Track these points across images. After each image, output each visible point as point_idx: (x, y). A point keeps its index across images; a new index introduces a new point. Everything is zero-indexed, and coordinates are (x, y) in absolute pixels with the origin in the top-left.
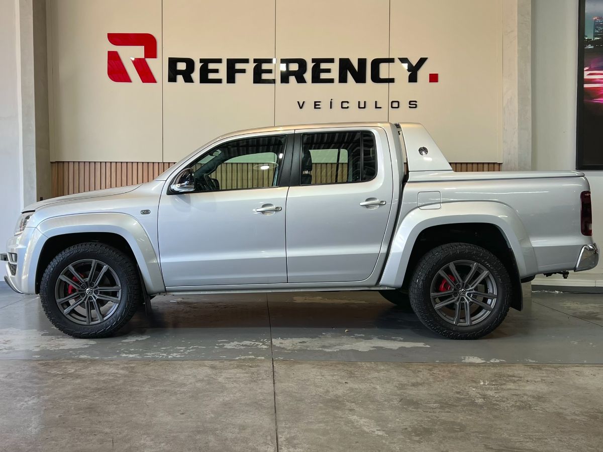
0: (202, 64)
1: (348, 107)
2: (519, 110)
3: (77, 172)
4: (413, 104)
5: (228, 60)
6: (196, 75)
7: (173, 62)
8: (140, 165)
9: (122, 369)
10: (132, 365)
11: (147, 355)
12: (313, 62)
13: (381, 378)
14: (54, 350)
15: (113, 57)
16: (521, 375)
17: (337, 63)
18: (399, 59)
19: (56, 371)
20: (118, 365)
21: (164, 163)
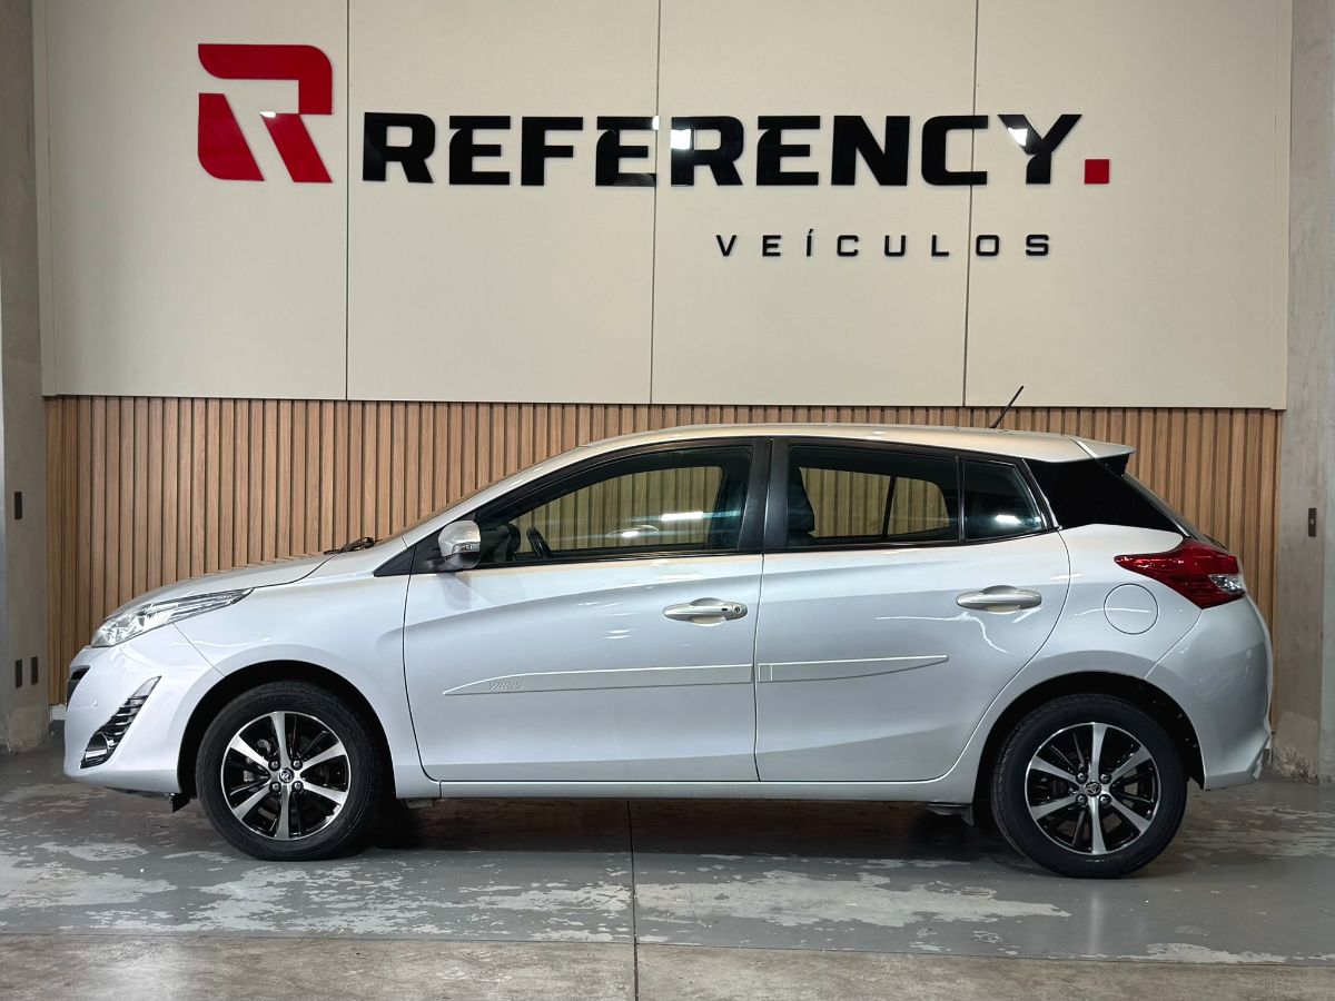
0: (455, 131)
1: (855, 253)
3: (114, 426)
4: (1037, 245)
5: (524, 119)
6: (439, 162)
7: (376, 125)
8: (285, 407)
9: (228, 960)
10: (255, 951)
11: (295, 925)
12: (760, 127)
14: (49, 907)
15: (215, 113)
17: (827, 127)
18: (1002, 117)
19: (47, 966)
20: (216, 950)
21: (349, 402)
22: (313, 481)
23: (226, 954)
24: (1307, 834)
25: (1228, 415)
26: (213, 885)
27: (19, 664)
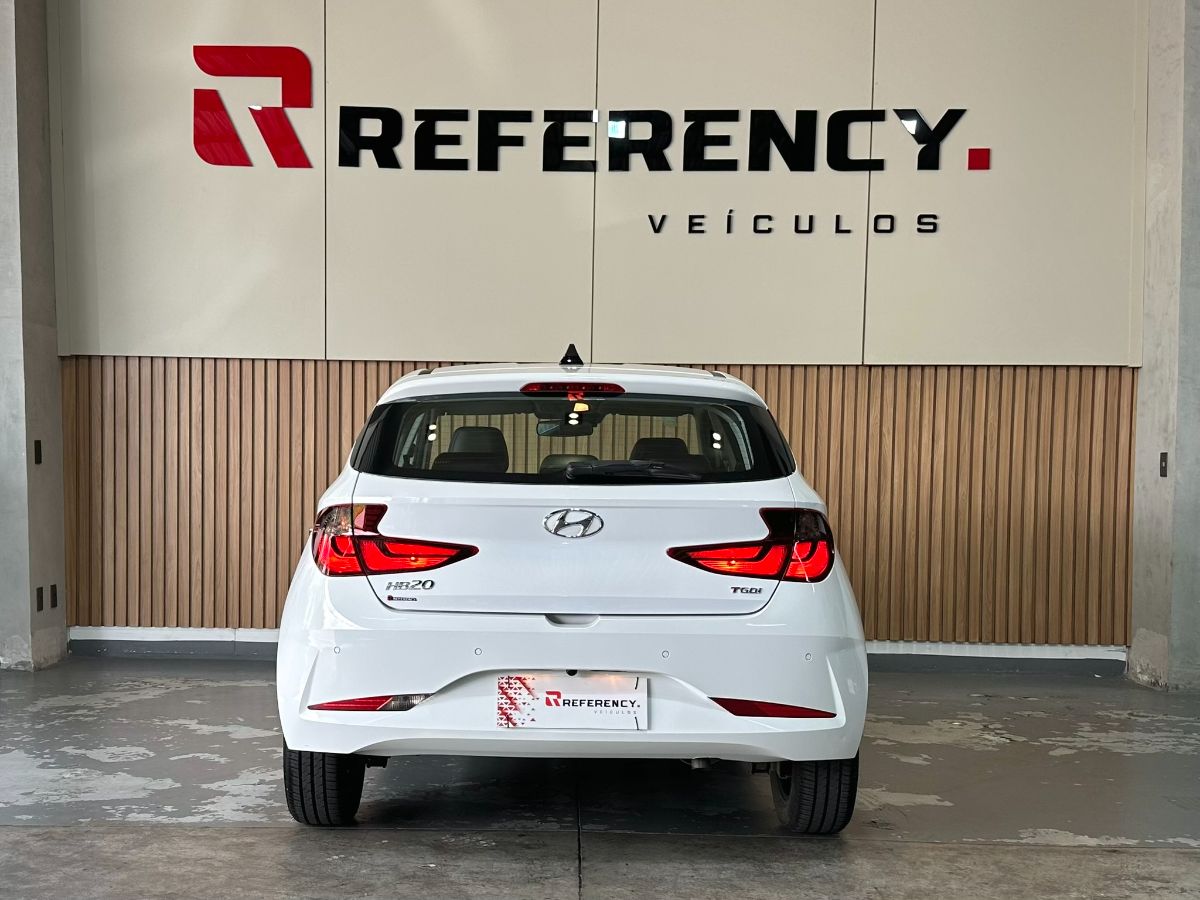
0: (420, 122)
1: (769, 231)
2: (1183, 239)
3: (121, 381)
4: (927, 224)
5: (482, 114)
6: (406, 150)
7: (350, 118)
8: (272, 367)
9: (227, 848)
10: (249, 840)
12: (687, 120)
13: (835, 877)
15: (208, 105)
16: (1166, 877)
17: (745, 120)
18: (897, 112)
19: (69, 854)
20: (216, 839)
21: (328, 361)
22: (297, 430)
23: (224, 842)
24: (1157, 734)
25: (1092, 371)
26: (212, 783)
27: (40, 591)
